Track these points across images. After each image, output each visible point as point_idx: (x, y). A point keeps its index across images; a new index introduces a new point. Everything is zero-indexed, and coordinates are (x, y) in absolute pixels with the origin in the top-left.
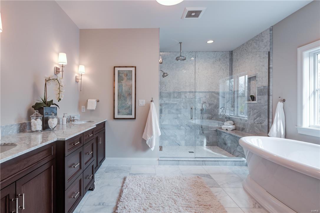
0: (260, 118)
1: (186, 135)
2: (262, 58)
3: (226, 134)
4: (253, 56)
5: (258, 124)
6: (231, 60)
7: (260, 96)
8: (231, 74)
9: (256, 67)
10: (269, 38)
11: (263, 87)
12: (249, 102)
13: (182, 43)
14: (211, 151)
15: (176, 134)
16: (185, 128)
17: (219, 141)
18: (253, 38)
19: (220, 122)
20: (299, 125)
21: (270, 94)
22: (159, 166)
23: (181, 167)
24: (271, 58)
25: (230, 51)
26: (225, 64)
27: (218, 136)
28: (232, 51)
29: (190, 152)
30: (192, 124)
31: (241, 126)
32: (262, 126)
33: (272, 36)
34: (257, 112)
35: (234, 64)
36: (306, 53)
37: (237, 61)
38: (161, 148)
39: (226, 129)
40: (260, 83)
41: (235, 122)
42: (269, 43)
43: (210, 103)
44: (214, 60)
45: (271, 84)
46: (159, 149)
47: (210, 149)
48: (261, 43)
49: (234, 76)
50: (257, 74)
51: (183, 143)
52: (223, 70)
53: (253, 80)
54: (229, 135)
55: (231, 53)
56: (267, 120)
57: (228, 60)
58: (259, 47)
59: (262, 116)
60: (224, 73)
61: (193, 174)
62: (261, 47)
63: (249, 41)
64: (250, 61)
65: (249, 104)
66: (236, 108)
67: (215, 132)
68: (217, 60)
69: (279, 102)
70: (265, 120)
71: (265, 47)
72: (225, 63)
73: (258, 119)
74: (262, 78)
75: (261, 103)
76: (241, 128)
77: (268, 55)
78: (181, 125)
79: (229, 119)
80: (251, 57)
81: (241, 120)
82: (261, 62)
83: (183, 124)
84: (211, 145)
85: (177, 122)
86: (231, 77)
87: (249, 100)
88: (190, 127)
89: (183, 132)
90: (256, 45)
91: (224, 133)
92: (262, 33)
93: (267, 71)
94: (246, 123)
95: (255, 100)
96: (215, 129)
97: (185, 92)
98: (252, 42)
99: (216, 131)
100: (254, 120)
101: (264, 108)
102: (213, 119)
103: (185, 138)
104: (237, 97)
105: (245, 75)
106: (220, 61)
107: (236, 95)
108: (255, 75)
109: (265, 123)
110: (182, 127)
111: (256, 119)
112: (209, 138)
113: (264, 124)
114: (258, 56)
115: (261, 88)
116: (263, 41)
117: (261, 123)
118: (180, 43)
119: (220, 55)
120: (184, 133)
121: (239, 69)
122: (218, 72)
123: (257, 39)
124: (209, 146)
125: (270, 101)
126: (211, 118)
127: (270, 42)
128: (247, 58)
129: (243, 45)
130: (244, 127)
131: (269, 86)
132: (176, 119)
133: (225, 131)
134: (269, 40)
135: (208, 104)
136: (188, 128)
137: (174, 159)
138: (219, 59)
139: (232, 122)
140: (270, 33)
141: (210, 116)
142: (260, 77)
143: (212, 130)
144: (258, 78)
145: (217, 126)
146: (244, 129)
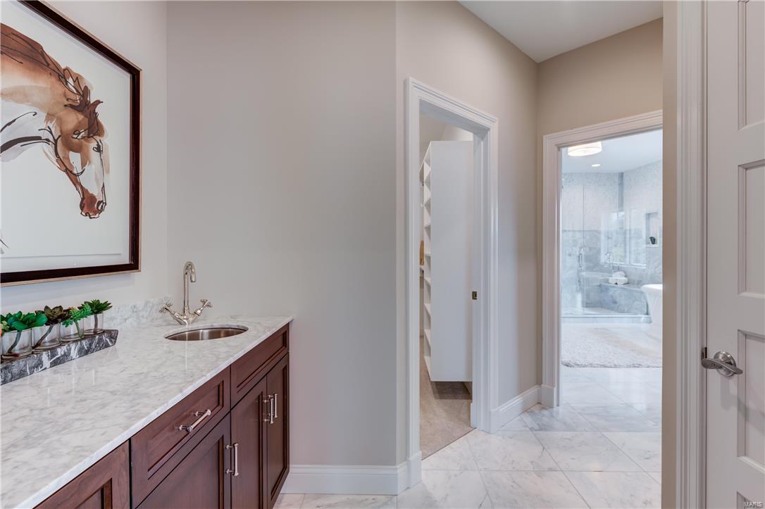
3: (616, 289)
4: (653, 186)
6: (621, 184)
8: (621, 204)
17: (603, 300)
19: (605, 273)
25: (619, 173)
26: (611, 191)
27: (602, 294)
28: (622, 174)
31: (637, 278)
39: (615, 282)
41: (626, 273)
44: (597, 185)
49: (625, 207)
52: (610, 199)
53: (653, 217)
54: (621, 289)
55: (621, 176)
60: (610, 204)
63: (648, 165)
64: (649, 192)
65: (648, 249)
66: (628, 254)
67: (598, 287)
68: (601, 186)
76: (634, 281)
80: (650, 187)
81: (637, 270)
87: (648, 243)
91: (612, 289)
94: (644, 272)
95: (657, 243)
96: (598, 284)
98: (652, 167)
100: (655, 269)
102: (595, 269)
104: (630, 238)
106: (606, 186)
107: (628, 236)
108: (656, 211)
119: (606, 178)
122: (603, 202)
128: (645, 188)
133: (614, 285)
135: (587, 248)
138: (604, 184)
139: (622, 273)
143: (593, 285)
145: (602, 279)
146: (641, 281)
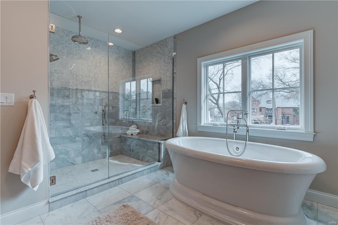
0: (165, 119)
1: (84, 148)
2: (166, 62)
3: (132, 140)
4: (157, 60)
5: (162, 125)
6: (134, 61)
7: (165, 99)
8: (134, 75)
9: (161, 71)
10: (173, 45)
11: (168, 90)
12: (154, 105)
13: (81, 17)
14: (118, 162)
15: (67, 149)
16: (83, 140)
17: (123, 149)
18: (158, 42)
19: (123, 127)
20: (198, 123)
21: (174, 98)
22: (51, 212)
23: (91, 199)
24: (175, 64)
25: (132, 51)
26: (128, 64)
27: (122, 144)
29: (93, 171)
30: (93, 133)
31: (145, 129)
32: (166, 127)
33: (175, 43)
34: (162, 115)
35: (136, 65)
36: (203, 63)
37: (141, 62)
38: (53, 180)
39: (131, 134)
40: (165, 87)
41: (139, 126)
42: (173, 50)
43: (113, 105)
44: (118, 56)
45: (175, 88)
46: (49, 182)
47: (116, 160)
48: (165, 48)
49: (136, 78)
50: (162, 77)
51: (79, 160)
52: (127, 69)
53: (157, 84)
54: (137, 140)
55: (134, 53)
56: (171, 122)
57: (131, 59)
58: (163, 51)
59: (166, 118)
60: (127, 73)
61: (115, 204)
62: (165, 52)
63: (153, 44)
64: (155, 64)
65: (154, 107)
66: (138, 112)
67: (119, 139)
68: (121, 58)
69: (184, 104)
70: (170, 121)
71: (169, 53)
72: (128, 62)
73: (163, 121)
74: (166, 82)
75: (165, 105)
76: (145, 131)
77: (172, 61)
78: (77, 136)
79: (133, 123)
80: (155, 61)
81: (145, 123)
82: (165, 66)
83: (80, 133)
84: (115, 155)
85: (70, 132)
86: (133, 78)
87: (153, 103)
88: (89, 137)
89: (79, 145)
90: (160, 49)
91: (130, 139)
92: (166, 39)
93: (171, 75)
94: (150, 125)
95: (160, 103)
96: (119, 136)
97: (81, 90)
98: (156, 45)
99: (120, 137)
100: (159, 123)
101: (169, 111)
102: (116, 124)
103: (82, 152)
105: (147, 78)
106: (124, 59)
108: (160, 79)
109: (169, 124)
110: (77, 139)
111: (161, 121)
112: (112, 147)
113: (169, 126)
114: (163, 60)
115: (166, 91)
116: (167, 47)
117: (165, 125)
118: (79, 16)
119: (124, 52)
120: (81, 146)
121: (143, 71)
122: (122, 71)
123: (161, 43)
124: (112, 156)
125: (174, 104)
126: (115, 124)
127: (174, 48)
128: (151, 61)
129: (147, 47)
130: (148, 131)
131: (173, 89)
132: (67, 128)
133: (131, 136)
134: (173, 47)
135: (111, 107)
136: (86, 138)
137: (78, 191)
138: (123, 56)
139: (135, 126)
140: (174, 41)
141: (113, 120)
142: (165, 81)
143: (115, 137)
144: (163, 81)
145: (120, 131)
146: (148, 132)
